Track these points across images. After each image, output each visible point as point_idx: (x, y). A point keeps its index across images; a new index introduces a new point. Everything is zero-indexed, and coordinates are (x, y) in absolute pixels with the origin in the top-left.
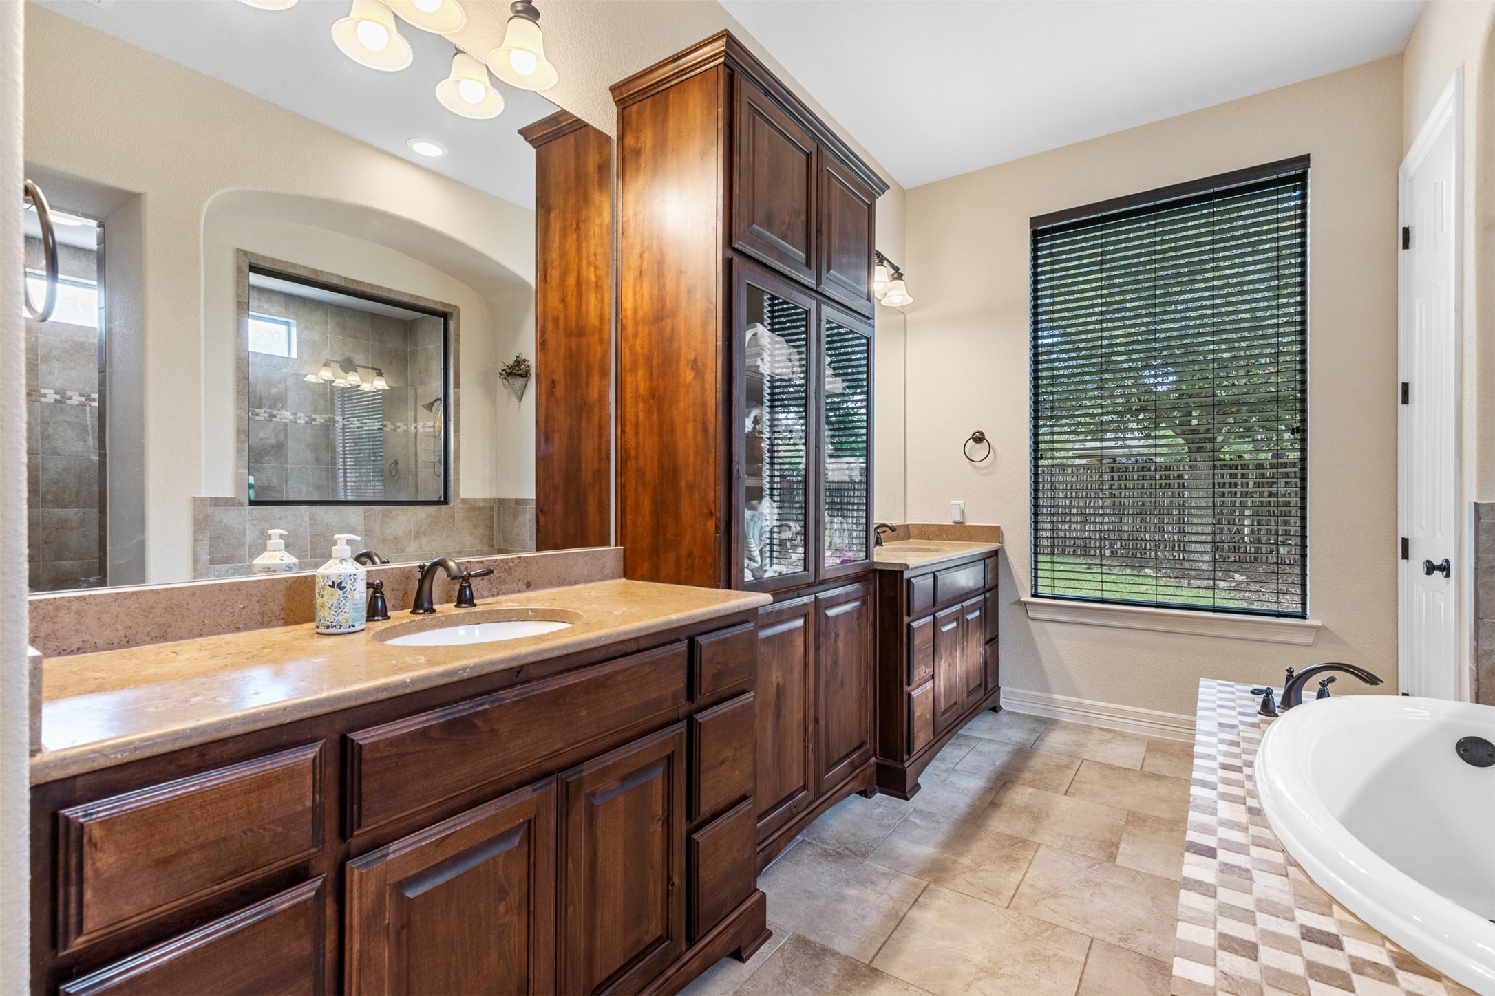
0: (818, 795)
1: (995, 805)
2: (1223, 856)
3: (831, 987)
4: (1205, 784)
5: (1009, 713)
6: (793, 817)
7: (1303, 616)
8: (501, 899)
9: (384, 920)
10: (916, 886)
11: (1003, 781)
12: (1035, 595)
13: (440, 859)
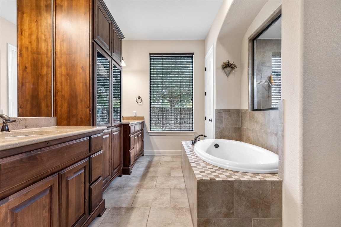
0: (112, 177)
1: (148, 172)
2: (195, 162)
3: (124, 214)
4: (189, 154)
5: (146, 155)
6: (107, 183)
7: (193, 131)
8: (44, 209)
9: (8, 221)
10: (137, 190)
11: (148, 167)
12: (150, 131)
13: (26, 200)
